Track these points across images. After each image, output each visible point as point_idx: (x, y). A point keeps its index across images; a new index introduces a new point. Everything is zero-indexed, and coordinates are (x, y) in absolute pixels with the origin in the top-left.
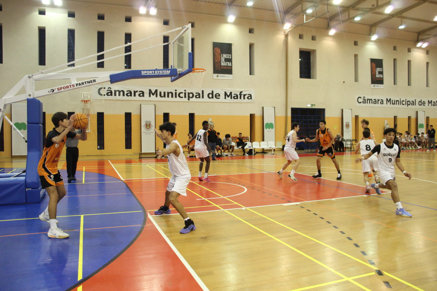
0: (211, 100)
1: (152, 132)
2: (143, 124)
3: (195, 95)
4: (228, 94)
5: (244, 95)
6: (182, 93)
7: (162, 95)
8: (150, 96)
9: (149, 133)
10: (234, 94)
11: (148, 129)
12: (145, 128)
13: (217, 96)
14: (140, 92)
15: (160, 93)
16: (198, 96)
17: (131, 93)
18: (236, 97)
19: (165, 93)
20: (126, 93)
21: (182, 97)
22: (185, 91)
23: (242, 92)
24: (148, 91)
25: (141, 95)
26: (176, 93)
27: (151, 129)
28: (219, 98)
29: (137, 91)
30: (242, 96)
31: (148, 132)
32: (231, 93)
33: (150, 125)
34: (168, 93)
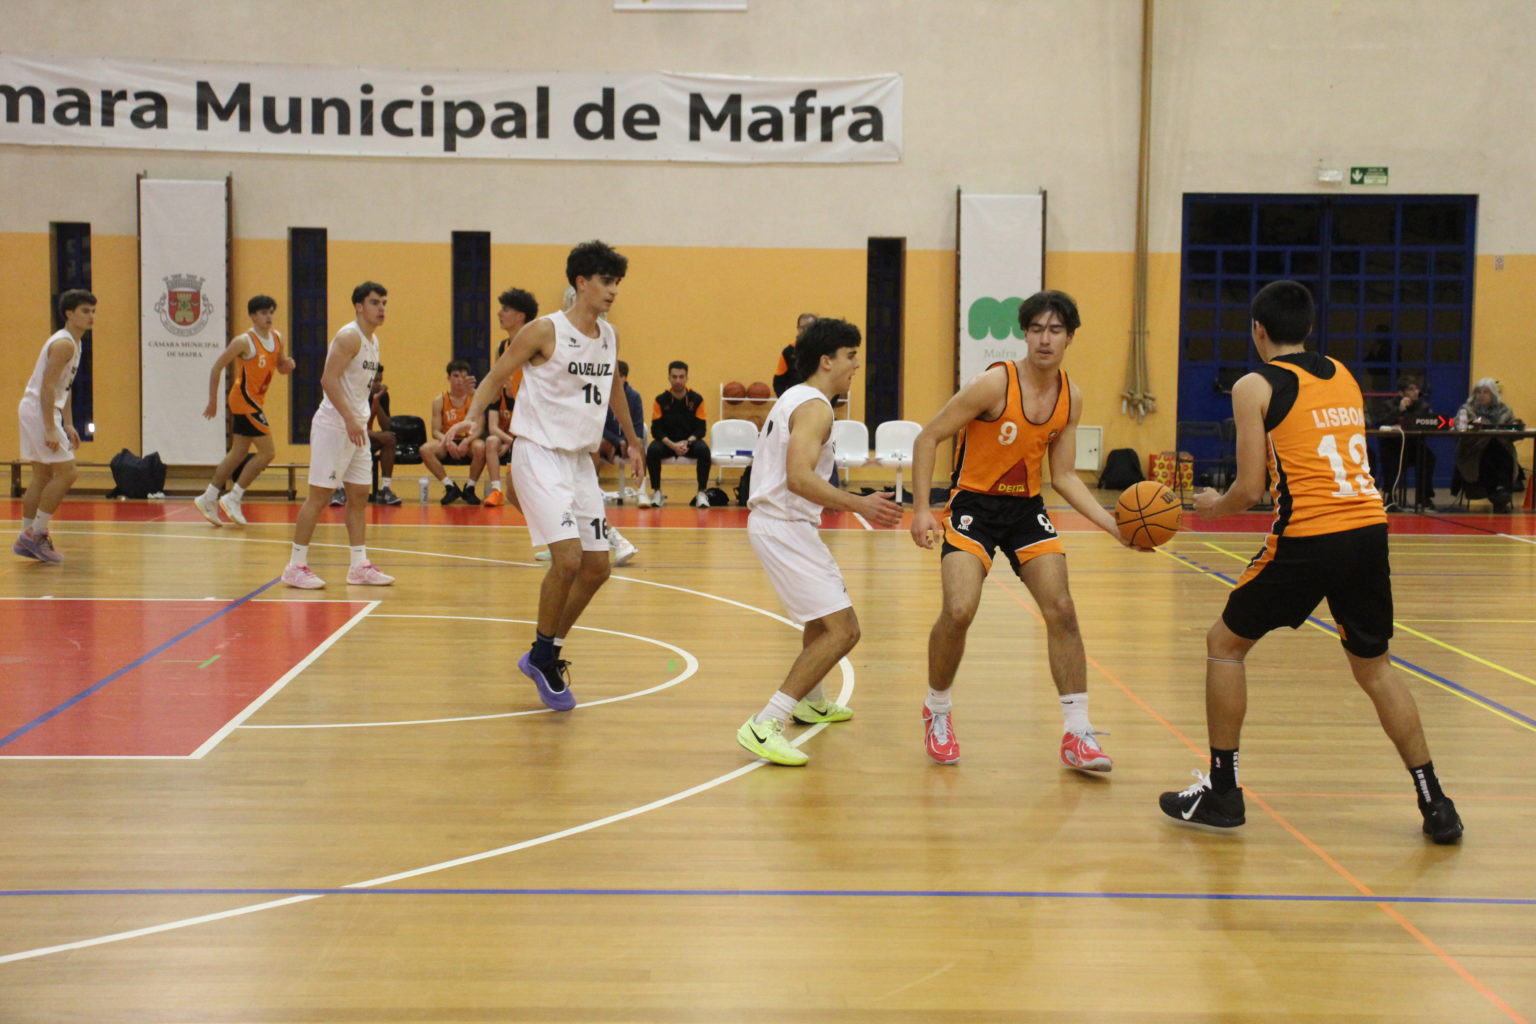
0: (600, 148)
1: (208, 345)
2: (154, 291)
3: (491, 114)
4: (716, 107)
5: (828, 115)
6: (408, 104)
7: (282, 116)
8: (202, 124)
9: (187, 350)
10: (756, 110)
11: (184, 323)
12: (166, 317)
13: (642, 122)
14: (139, 96)
15: (269, 104)
16: (509, 126)
17: (84, 104)
18: (765, 130)
19: (295, 105)
20: (51, 104)
21: (408, 133)
22: (427, 90)
23: (812, 93)
24: (192, 94)
25: (149, 116)
26: (367, 107)
27: (204, 324)
28: (652, 136)
29: (122, 95)
30: (810, 118)
31: (185, 345)
32: (734, 101)
33: (198, 301)
34: (319, 107)
